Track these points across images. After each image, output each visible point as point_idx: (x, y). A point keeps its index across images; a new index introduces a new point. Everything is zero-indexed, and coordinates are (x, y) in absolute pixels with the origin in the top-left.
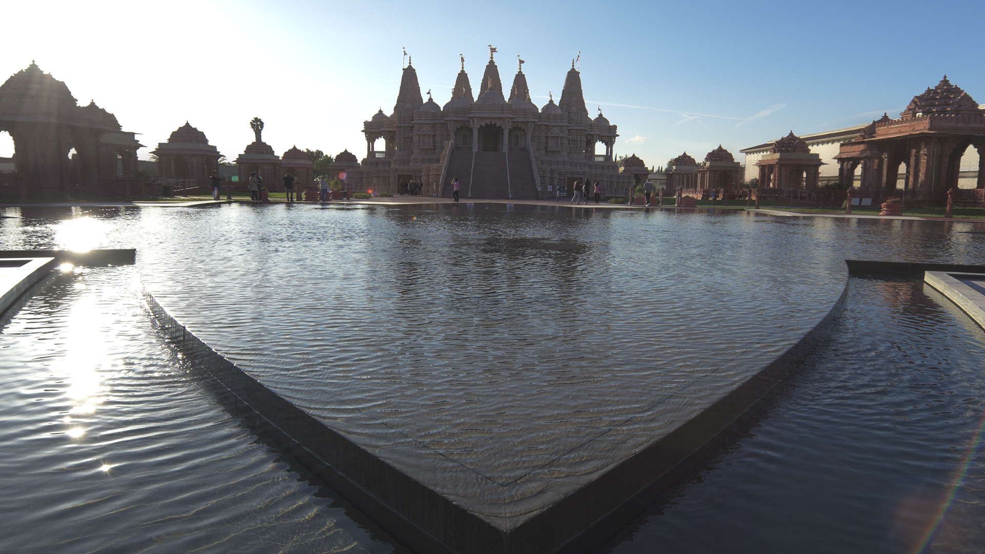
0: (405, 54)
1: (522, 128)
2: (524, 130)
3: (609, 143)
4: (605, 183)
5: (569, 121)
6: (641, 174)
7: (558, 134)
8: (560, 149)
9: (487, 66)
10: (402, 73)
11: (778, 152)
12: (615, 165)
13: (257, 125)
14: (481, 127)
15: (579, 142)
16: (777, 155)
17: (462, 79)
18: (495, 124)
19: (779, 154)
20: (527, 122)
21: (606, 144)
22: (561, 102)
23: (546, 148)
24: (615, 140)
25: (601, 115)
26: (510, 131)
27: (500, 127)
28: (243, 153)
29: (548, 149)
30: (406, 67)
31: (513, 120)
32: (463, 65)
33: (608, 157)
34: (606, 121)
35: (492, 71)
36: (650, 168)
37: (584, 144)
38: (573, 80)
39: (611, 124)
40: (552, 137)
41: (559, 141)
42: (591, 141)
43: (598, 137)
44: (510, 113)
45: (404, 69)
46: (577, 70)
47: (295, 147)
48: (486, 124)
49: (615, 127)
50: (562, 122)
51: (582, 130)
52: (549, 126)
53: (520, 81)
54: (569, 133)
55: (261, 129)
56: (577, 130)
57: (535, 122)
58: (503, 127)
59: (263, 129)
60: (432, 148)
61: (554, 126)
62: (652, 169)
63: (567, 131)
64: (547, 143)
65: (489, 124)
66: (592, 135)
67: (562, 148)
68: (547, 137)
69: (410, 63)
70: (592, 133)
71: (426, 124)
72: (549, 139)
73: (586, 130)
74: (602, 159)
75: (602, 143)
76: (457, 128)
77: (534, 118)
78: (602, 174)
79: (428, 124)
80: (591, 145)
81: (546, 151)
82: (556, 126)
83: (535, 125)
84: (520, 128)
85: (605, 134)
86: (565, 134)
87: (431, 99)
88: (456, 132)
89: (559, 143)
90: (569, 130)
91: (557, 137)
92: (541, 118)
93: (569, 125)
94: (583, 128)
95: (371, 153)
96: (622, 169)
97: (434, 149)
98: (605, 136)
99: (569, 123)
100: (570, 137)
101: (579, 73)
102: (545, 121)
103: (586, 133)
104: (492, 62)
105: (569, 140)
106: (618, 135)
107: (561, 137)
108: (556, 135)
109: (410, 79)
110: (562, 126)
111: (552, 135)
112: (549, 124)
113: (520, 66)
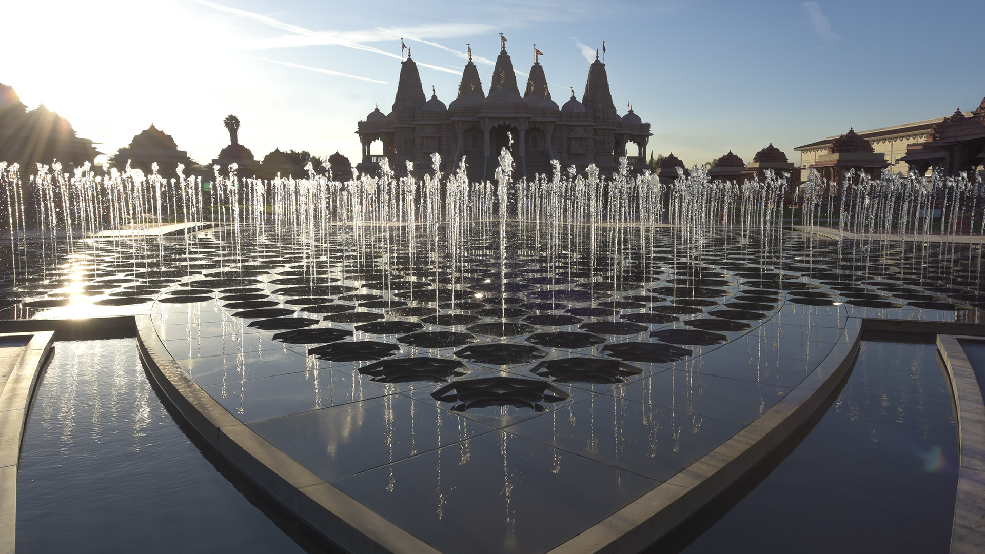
0: (404, 47)
1: (541, 129)
2: (543, 131)
3: (642, 143)
5: (595, 119)
7: (582, 134)
8: (585, 152)
9: (499, 57)
10: (400, 66)
11: (837, 151)
13: (232, 124)
14: (494, 128)
15: (607, 143)
16: (836, 156)
17: (471, 72)
19: (838, 154)
20: (546, 122)
21: (639, 144)
22: (585, 98)
23: (569, 151)
24: (648, 139)
25: (631, 112)
26: (527, 132)
27: (515, 128)
28: (217, 158)
29: (572, 152)
30: (405, 60)
31: (530, 120)
32: (470, 56)
33: (641, 158)
34: (637, 118)
35: (504, 63)
37: (613, 145)
38: (598, 73)
39: (643, 122)
40: (575, 138)
41: (584, 142)
42: (621, 142)
43: (628, 136)
44: (526, 112)
45: (402, 63)
46: (602, 61)
47: (277, 148)
48: (499, 125)
49: (648, 126)
50: (587, 121)
52: (572, 126)
53: (537, 73)
54: (595, 133)
55: (237, 128)
56: (604, 129)
57: (555, 121)
58: (519, 128)
59: (239, 128)
61: (577, 126)
63: (592, 131)
64: (570, 146)
65: (502, 124)
66: (622, 135)
67: (587, 150)
68: (569, 139)
69: (410, 56)
70: (622, 132)
71: (429, 125)
72: (572, 140)
73: (614, 129)
74: (634, 162)
75: (634, 143)
76: (466, 130)
77: (554, 117)
79: (432, 125)
80: (620, 146)
81: (569, 154)
82: (579, 126)
83: (555, 125)
84: (539, 128)
85: (636, 133)
86: (591, 134)
87: (434, 97)
88: (465, 133)
89: (584, 145)
90: (595, 130)
91: (581, 139)
92: (561, 117)
93: (594, 124)
94: (610, 128)
95: (367, 157)
96: (657, 170)
98: (637, 136)
99: (595, 122)
100: (596, 137)
101: (605, 65)
102: (567, 120)
103: (614, 132)
104: (504, 53)
105: (595, 141)
106: (651, 135)
107: (586, 138)
108: (580, 136)
109: (409, 72)
110: (587, 126)
111: (576, 136)
112: (571, 123)
113: (537, 57)
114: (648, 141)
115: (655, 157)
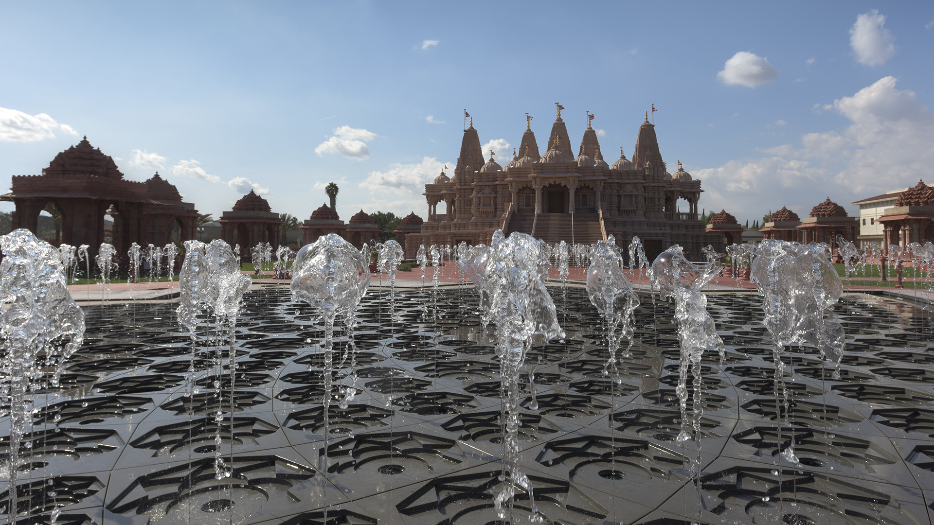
0: (467, 115)
1: (591, 187)
2: (592, 188)
3: (693, 199)
4: (690, 245)
5: (644, 177)
6: (733, 232)
7: (632, 192)
8: (635, 209)
9: (554, 123)
10: (463, 134)
11: (907, 205)
12: (702, 225)
13: (332, 190)
14: (545, 187)
15: (657, 200)
16: (906, 209)
17: (529, 139)
18: (560, 184)
19: (908, 207)
20: (596, 180)
21: (690, 201)
22: (635, 158)
23: (619, 207)
24: (699, 196)
25: (681, 170)
26: (577, 191)
27: (565, 186)
28: (309, 219)
29: (621, 209)
30: (467, 128)
31: (580, 179)
32: (529, 124)
33: (693, 214)
34: (688, 176)
35: (559, 129)
36: (743, 224)
37: (663, 201)
38: (648, 136)
39: (694, 179)
40: (625, 195)
41: (634, 199)
42: (672, 198)
43: (679, 193)
44: (576, 172)
45: (465, 131)
46: (651, 123)
47: (362, 211)
48: (550, 184)
49: (699, 182)
50: (637, 179)
51: (659, 186)
52: (622, 183)
53: (590, 139)
54: (645, 190)
55: (336, 194)
56: (654, 186)
57: (605, 180)
58: (568, 187)
60: (493, 210)
61: (626, 183)
62: (745, 225)
63: (642, 189)
64: (619, 202)
65: (553, 184)
66: (673, 192)
67: (637, 207)
68: (619, 196)
69: (471, 124)
70: (672, 189)
71: (486, 185)
72: (622, 197)
73: (664, 187)
74: (685, 218)
75: (685, 199)
76: (519, 189)
77: (604, 176)
78: (685, 235)
79: (488, 186)
80: (670, 201)
81: (619, 210)
82: (629, 183)
83: (605, 183)
84: (588, 186)
85: (687, 190)
86: (640, 191)
87: (492, 160)
88: (518, 193)
89: (634, 202)
90: (645, 187)
91: (631, 196)
92: (611, 176)
93: (644, 181)
94: (660, 185)
95: (433, 217)
96: (709, 226)
97: (496, 211)
98: (687, 192)
99: (645, 180)
100: (646, 194)
101: (654, 126)
102: (617, 179)
103: (664, 190)
104: (559, 119)
105: (645, 198)
106: (702, 191)
107: (636, 195)
108: (630, 194)
109: (471, 140)
110: (637, 183)
111: (626, 194)
112: (621, 181)
113: (590, 122)
114: (699, 197)
115: (707, 214)
